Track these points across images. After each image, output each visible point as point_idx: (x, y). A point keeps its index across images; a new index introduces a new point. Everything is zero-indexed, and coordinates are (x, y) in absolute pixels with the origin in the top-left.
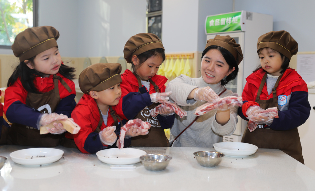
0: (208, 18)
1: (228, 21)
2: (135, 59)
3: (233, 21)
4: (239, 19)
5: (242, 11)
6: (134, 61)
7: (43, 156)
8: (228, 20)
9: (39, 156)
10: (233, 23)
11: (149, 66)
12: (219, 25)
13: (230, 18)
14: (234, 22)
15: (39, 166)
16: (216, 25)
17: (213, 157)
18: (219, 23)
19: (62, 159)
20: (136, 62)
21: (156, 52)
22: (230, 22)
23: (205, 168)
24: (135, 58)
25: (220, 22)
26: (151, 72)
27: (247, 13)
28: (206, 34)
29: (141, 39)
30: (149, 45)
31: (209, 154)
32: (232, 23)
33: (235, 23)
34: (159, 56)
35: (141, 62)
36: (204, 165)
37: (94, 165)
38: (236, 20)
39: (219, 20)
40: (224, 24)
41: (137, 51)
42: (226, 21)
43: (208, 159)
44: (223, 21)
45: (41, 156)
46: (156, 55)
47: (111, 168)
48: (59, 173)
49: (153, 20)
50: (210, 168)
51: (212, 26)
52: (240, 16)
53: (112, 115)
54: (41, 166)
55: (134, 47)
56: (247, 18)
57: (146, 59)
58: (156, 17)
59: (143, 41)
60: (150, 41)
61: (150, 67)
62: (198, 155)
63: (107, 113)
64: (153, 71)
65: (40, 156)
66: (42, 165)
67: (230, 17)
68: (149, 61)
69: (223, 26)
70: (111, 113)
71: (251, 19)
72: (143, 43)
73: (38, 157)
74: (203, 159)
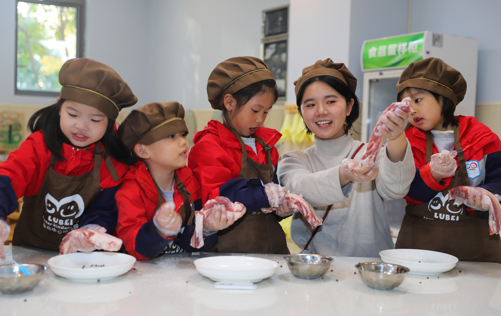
0: (366, 43)
1: (401, 50)
2: (229, 101)
3: (409, 48)
4: (419, 46)
5: (426, 33)
6: (227, 104)
7: (101, 266)
8: (402, 47)
9: (94, 265)
10: (410, 52)
11: (253, 110)
12: (384, 55)
13: (405, 45)
14: (411, 50)
15: (96, 281)
16: (379, 55)
17: (389, 273)
18: (385, 52)
19: (133, 270)
20: (230, 105)
21: (264, 87)
22: (404, 51)
23: (376, 291)
24: (228, 98)
25: (387, 50)
26: (257, 121)
27: (434, 36)
28: (363, 70)
29: (237, 66)
30: (252, 75)
31: (382, 269)
32: (407, 52)
33: (413, 51)
34: (269, 93)
35: (240, 105)
36: (373, 286)
37: (187, 282)
38: (414, 47)
39: (384, 47)
40: (394, 53)
41: (232, 86)
42: (397, 49)
43: (381, 277)
44: (392, 48)
45: (98, 265)
46: (264, 91)
47: (216, 287)
48: (130, 293)
49: (272, 49)
50: (385, 291)
51: (373, 58)
52: (420, 41)
53: (181, 191)
54: (99, 281)
55: (226, 81)
56: (434, 44)
57: (249, 99)
58: (278, 43)
59: (241, 70)
60: (253, 69)
61: (256, 112)
62: (363, 269)
63: (171, 188)
64: (259, 119)
65: (96, 266)
66: (101, 280)
67: (405, 42)
68: (254, 102)
69: (392, 57)
70: (179, 187)
71: (441, 46)
72: (241, 73)
73: (94, 267)
74: (372, 276)
